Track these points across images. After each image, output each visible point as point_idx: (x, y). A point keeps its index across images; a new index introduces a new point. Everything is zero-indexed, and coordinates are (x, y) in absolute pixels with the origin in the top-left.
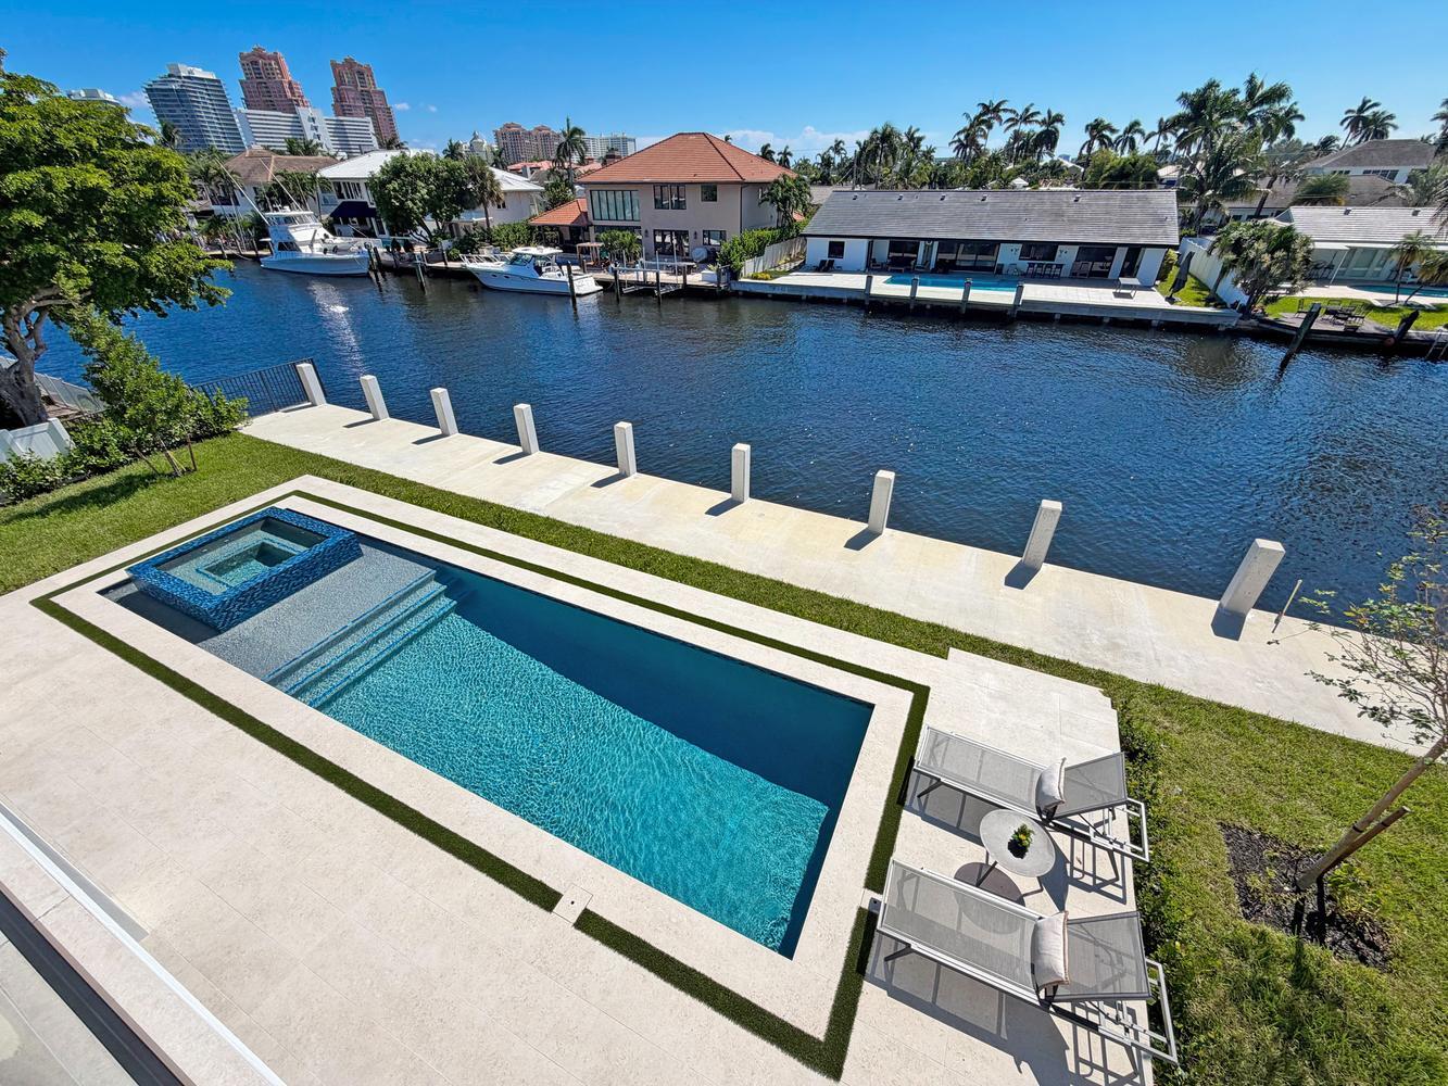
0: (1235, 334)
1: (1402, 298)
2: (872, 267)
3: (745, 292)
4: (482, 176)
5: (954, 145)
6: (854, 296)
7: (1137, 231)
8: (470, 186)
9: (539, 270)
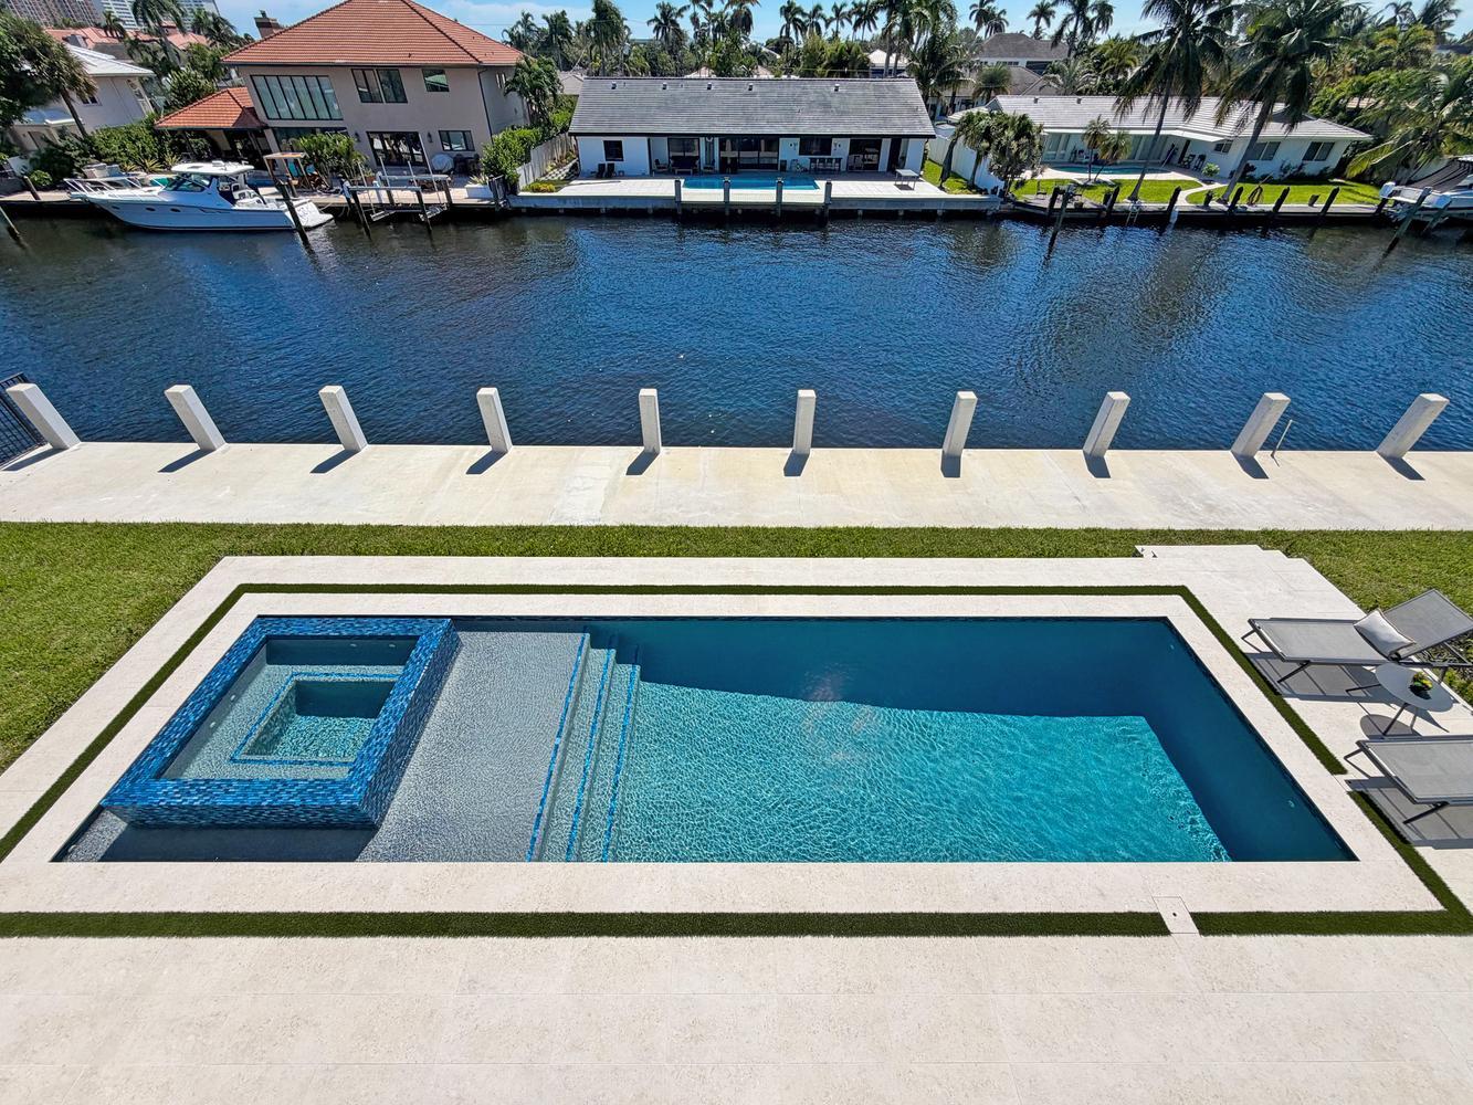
0: (998, 218)
1: (1093, 176)
2: (657, 171)
3: (529, 209)
4: (45, 49)
5: (654, 25)
6: (660, 205)
7: (897, 121)
8: (27, 67)
9: (228, 196)
